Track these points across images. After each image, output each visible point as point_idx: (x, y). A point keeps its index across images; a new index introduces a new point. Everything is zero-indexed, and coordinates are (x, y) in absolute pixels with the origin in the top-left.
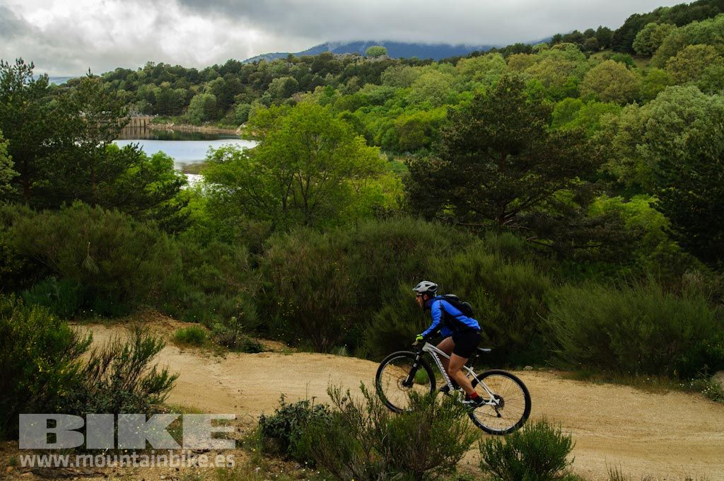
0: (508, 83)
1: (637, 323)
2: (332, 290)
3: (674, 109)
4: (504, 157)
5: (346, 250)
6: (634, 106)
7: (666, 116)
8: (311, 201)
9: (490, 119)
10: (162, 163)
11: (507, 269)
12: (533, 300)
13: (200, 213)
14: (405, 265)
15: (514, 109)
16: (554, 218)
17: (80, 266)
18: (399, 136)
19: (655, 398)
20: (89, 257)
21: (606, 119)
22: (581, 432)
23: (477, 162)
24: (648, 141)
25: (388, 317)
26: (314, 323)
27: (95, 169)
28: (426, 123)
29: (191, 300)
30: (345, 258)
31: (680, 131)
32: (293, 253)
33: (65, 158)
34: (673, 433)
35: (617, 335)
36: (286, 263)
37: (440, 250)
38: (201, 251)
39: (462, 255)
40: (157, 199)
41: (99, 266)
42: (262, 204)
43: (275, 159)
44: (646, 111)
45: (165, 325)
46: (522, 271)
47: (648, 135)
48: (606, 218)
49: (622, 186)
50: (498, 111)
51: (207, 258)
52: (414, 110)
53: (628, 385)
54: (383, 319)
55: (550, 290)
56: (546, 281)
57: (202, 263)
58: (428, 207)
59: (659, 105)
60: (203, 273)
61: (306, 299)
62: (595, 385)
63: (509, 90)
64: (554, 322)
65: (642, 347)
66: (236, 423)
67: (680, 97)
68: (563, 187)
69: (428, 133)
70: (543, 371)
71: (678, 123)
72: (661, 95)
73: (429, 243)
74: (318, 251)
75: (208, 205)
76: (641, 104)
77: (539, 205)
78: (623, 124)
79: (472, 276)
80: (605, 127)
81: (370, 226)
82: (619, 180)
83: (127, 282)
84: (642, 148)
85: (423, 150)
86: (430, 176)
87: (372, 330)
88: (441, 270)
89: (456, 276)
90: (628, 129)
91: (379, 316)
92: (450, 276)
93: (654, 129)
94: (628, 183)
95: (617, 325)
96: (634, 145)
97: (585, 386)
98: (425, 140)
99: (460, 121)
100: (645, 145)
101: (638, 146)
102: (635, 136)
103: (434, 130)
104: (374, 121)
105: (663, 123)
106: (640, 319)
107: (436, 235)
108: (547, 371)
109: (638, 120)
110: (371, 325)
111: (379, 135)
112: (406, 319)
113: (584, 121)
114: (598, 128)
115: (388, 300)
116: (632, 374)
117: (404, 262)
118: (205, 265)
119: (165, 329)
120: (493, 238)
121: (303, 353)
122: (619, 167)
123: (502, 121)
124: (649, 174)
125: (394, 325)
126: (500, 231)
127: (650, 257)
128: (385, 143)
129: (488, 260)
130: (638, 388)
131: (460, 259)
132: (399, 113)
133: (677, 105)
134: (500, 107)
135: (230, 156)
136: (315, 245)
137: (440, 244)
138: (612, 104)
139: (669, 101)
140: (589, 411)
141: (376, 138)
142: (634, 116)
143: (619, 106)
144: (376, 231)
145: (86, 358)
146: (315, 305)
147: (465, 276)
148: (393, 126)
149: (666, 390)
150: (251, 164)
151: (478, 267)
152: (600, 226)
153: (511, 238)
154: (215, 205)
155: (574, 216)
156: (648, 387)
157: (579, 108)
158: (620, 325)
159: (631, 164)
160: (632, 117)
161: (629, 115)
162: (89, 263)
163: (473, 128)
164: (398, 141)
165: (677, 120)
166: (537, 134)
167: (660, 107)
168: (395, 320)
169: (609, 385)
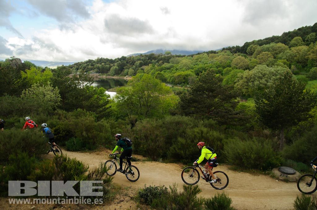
0: (210, 71)
1: (251, 154)
2: (158, 142)
3: (259, 72)
4: (209, 93)
5: (161, 126)
6: (248, 70)
7: (257, 74)
8: (149, 104)
9: (204, 82)
10: (102, 91)
11: (211, 133)
12: (219, 143)
13: (115, 108)
14: (179, 131)
15: (212, 79)
16: (225, 112)
17: (81, 134)
18: (175, 79)
19: (256, 177)
20: (84, 132)
21: (239, 75)
22: (234, 189)
23: (201, 95)
24: (252, 81)
25: (174, 148)
26: (152, 152)
27: (83, 97)
28: (184, 75)
29: (114, 143)
30: (161, 129)
31: (261, 78)
32: (145, 127)
33: (75, 94)
34: (261, 190)
35: (245, 158)
36: (142, 130)
37: (190, 127)
38: (116, 123)
39: (197, 128)
40: (102, 106)
41: (87, 134)
42: (133, 105)
43: (137, 92)
44: (252, 72)
45: (107, 152)
46: (216, 134)
47: (252, 80)
48: (240, 112)
49: (244, 95)
50: (207, 80)
51: (118, 125)
52: (180, 71)
53: (247, 172)
54: (173, 149)
55: (224, 139)
56: (223, 136)
57: (116, 127)
58: (186, 109)
59: (255, 70)
60: (117, 131)
61: (150, 145)
62: (238, 173)
63: (210, 73)
64: (226, 153)
65: (252, 162)
66: (130, 190)
67: (261, 68)
68: (227, 102)
69: (184, 78)
70: (222, 165)
71: (261, 76)
72: (256, 67)
73: (187, 124)
74: (152, 127)
75: (117, 106)
76: (250, 70)
77: (220, 109)
78: (244, 76)
79: (200, 135)
80: (239, 77)
81: (169, 118)
82: (244, 94)
83: (95, 139)
84: (250, 84)
85: (183, 84)
86: (186, 100)
87: (169, 152)
88: (191, 134)
89: (195, 135)
90: (246, 78)
91: (171, 148)
92: (194, 136)
93: (254, 78)
94: (246, 94)
95: (245, 155)
96: (248, 83)
97: (235, 173)
98: (184, 81)
99: (195, 82)
100: (251, 83)
101: (249, 83)
102: (248, 80)
103: (186, 77)
104: (167, 75)
105: (256, 76)
106: (252, 153)
107: (189, 121)
108: (223, 165)
109: (249, 75)
110: (169, 150)
111: (169, 79)
112: (180, 149)
113: (233, 75)
114: (237, 77)
115: (174, 142)
116: (249, 169)
117: (179, 130)
118: (117, 128)
119: (107, 153)
120: (206, 122)
121: (149, 162)
122: (244, 89)
123: (209, 83)
124: (252, 92)
125: (176, 151)
126: (208, 118)
127: (254, 121)
128: (171, 82)
129: (205, 130)
130: (251, 174)
131: (196, 130)
132: (175, 72)
133: (261, 71)
134: (207, 78)
135: (124, 90)
136: (152, 125)
137: (190, 124)
138: (241, 70)
139: (258, 69)
140: (236, 182)
141: (168, 80)
142: (248, 74)
143: (243, 70)
144: (170, 121)
145: (87, 173)
146: (153, 147)
147: (198, 135)
148: (173, 76)
149: (259, 174)
150: (130, 93)
151: (202, 132)
152: (238, 115)
153: (212, 121)
154: (119, 105)
155: (230, 111)
156: (253, 173)
157: (231, 71)
158: (246, 154)
159: (247, 88)
160: (247, 74)
161: (246, 73)
162: (84, 134)
163: (200, 85)
164: (175, 81)
165: (261, 75)
166: (219, 87)
167: (255, 71)
168: (177, 149)
169: (242, 173)
